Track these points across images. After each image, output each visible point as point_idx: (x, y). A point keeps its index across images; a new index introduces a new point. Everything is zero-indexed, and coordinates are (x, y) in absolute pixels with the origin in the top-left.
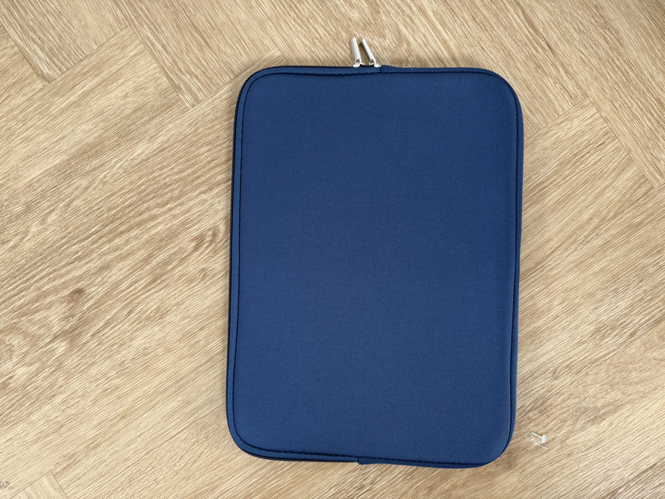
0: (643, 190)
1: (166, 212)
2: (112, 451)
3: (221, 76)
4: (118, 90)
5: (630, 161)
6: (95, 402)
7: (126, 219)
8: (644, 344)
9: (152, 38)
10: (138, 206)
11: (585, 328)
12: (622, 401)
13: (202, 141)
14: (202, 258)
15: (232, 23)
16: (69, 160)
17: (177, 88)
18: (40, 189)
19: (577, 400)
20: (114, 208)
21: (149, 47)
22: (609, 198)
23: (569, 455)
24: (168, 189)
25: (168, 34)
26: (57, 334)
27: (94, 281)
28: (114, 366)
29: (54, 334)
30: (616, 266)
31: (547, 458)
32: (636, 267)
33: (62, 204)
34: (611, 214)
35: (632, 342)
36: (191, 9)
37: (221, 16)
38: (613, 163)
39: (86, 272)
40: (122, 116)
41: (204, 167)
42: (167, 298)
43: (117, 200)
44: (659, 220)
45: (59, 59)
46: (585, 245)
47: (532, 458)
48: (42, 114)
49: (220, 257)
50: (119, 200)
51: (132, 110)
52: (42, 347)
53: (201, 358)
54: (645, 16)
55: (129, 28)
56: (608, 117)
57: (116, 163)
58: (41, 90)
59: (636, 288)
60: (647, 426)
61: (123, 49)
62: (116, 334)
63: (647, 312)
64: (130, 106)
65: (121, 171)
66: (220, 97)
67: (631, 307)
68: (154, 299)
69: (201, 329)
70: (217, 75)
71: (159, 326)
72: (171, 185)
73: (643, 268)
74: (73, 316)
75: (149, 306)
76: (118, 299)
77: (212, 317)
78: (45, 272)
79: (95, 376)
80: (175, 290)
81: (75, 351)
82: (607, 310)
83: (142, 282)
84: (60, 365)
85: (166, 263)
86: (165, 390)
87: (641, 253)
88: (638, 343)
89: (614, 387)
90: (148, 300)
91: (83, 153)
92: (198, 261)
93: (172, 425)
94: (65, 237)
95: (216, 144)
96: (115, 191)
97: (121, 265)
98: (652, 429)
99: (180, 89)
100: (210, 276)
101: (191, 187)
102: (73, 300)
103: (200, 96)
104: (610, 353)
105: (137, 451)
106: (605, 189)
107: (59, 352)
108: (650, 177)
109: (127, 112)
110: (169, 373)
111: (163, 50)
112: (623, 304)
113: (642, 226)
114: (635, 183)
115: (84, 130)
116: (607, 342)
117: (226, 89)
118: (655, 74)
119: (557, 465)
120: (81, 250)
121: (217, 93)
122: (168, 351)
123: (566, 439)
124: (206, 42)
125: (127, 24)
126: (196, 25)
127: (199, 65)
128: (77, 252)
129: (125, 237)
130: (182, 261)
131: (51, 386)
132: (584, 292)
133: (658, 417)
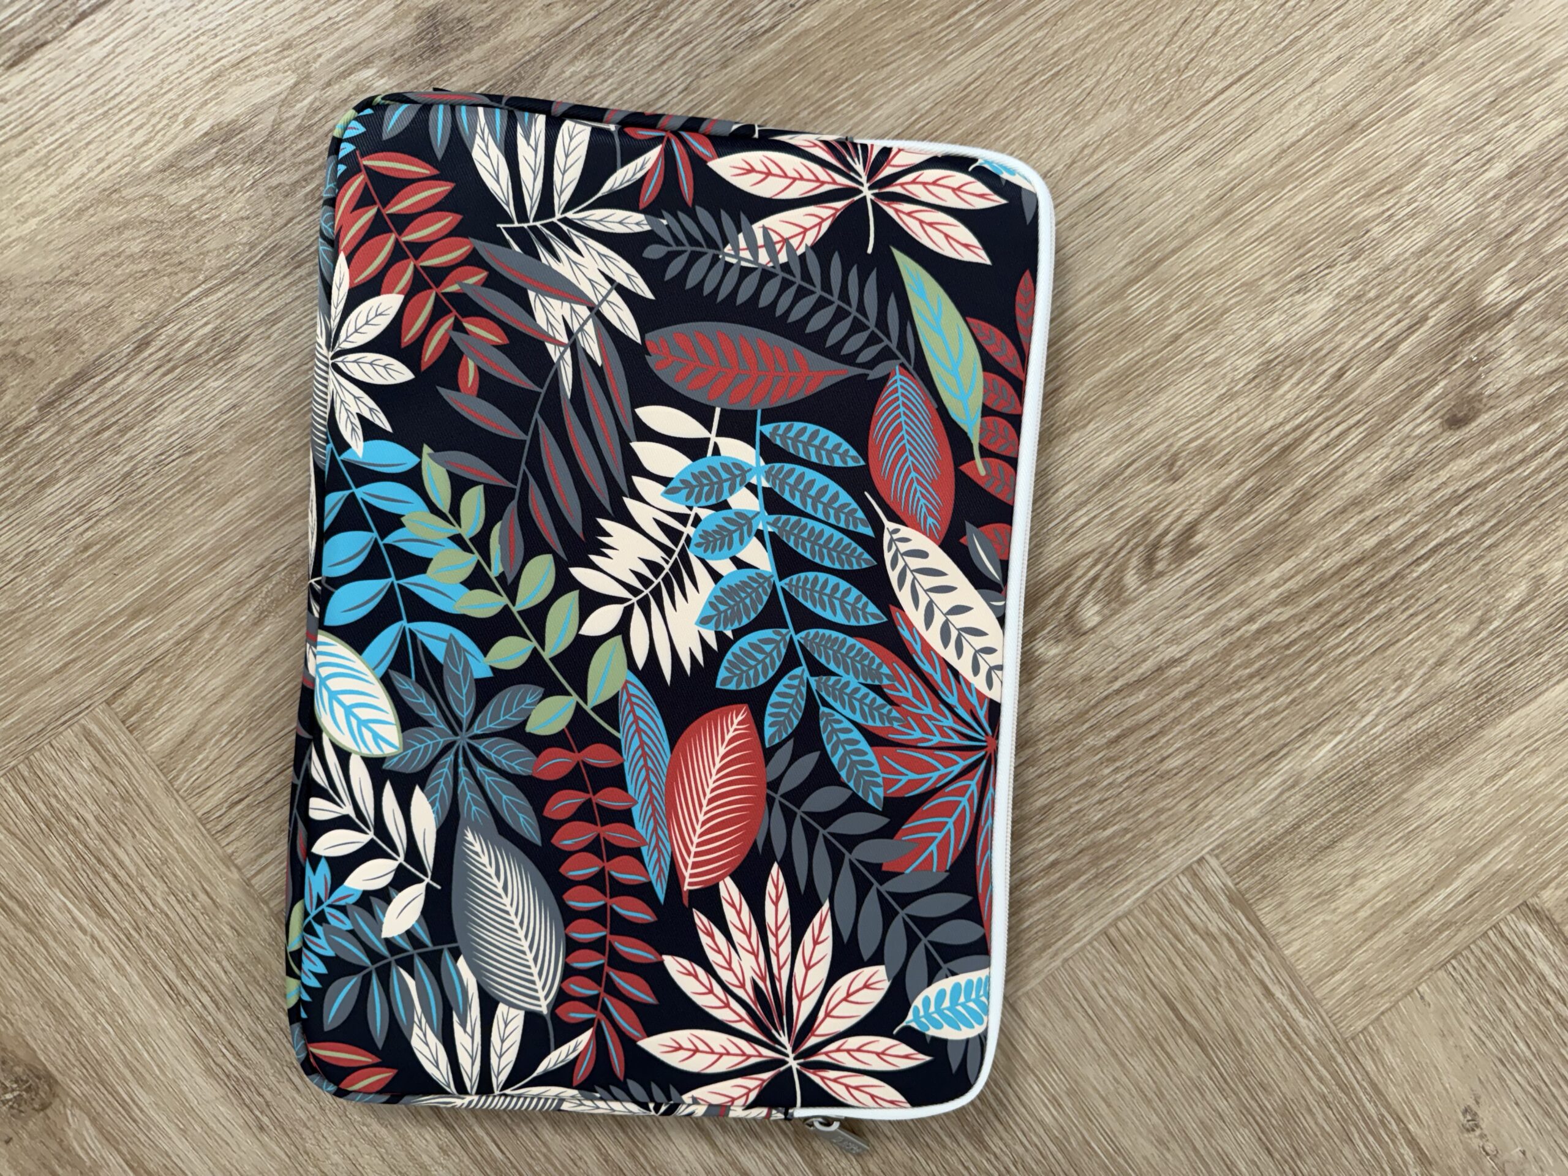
0: (131, 696)
1: (1262, 612)
2: (1379, 44)
3: (1138, 933)
4: (1373, 892)
5: (165, 765)
6: (1418, 163)
7: (1350, 593)
8: (113, 320)
9: (1296, 1014)
10: (1324, 625)
11: (259, 358)
12: (162, 180)
13: (1180, 780)
14: (1177, 506)
15: (1115, 1055)
16: (1480, 727)
17: (1239, 900)
18: (1545, 658)
19: (274, 181)
20: (1378, 618)
21: (1303, 993)
22: (215, 676)
23: (288, 46)
24: (1257, 666)
25: (1261, 1023)
26: (1504, 321)
27: (1422, 448)
28: (1374, 248)
29: (1512, 321)
30: (189, 511)
31: (341, 38)
32: (141, 509)
33: (1495, 624)
34: (206, 635)
35: (144, 327)
36: (1209, 1083)
37: (1142, 1071)
38: (207, 758)
39: (1440, 469)
40: (1361, 833)
41: (1176, 721)
42: (1257, 411)
43: (1373, 638)
44: (89, 624)
45: (1505, 957)
46: (267, 558)
47: (380, 36)
48: (1541, 830)
49: (1136, 510)
50: (1368, 637)
51: (1339, 846)
52: (1539, 289)
53: (1174, 270)
54: (141, 1110)
55: (1347, 1035)
56: (223, 869)
57: (1373, 724)
58: (1545, 885)
59: (139, 458)
60: (97, 120)
61: (1361, 987)
62: (1369, 325)
63: (109, 401)
64: (1345, 856)
65: (1362, 705)
66: (1139, 883)
67: (150, 412)
68: (1285, 408)
69: (1177, 337)
70: (1148, 934)
71: (1274, 344)
72: (1251, 676)
73: (124, 507)
74: (1470, 364)
75: (1297, 391)
76: (1367, 405)
77: (1152, 366)
78: (1534, 465)
79: (1418, 223)
80: (1239, 429)
81: (1464, 282)
82: (210, 402)
83: (1315, 447)
84: (1498, 250)
85: (1260, 493)
86: (1255, 193)
87: (129, 543)
88: (129, 324)
89: (184, 214)
90: (1300, 404)
91: (1447, 744)
92: (1187, 498)
93: (1241, 109)
94: (1489, 548)
95: (1148, 774)
96: (1376, 659)
97: (1362, 486)
98: (85, 111)
99: (1231, 900)
100: (1158, 464)
101: (1205, 673)
102: (1469, 402)
103: (1185, 884)
104: (197, 299)
105: (1321, 47)
106: (223, 697)
107: (1501, 280)
108: (114, 727)
109: (1349, 843)
110: (1249, 233)
111: (1270, 986)
112: (168, 419)
113: (131, 609)
114: (151, 711)
115: (1448, 798)
116: (206, 324)
117: (1128, 902)
118: (111, 976)
119: (317, 21)
120: (1451, 520)
121: (1147, 893)
122: (1250, 286)
123: (296, 84)
124: (1174, 1010)
125: (1352, 1044)
126: (1197, 1047)
127: (1187, 955)
128: (1460, 513)
129: (1352, 552)
130: (1223, 500)
131: (1515, 201)
132: (266, 443)
133: (71, 142)
